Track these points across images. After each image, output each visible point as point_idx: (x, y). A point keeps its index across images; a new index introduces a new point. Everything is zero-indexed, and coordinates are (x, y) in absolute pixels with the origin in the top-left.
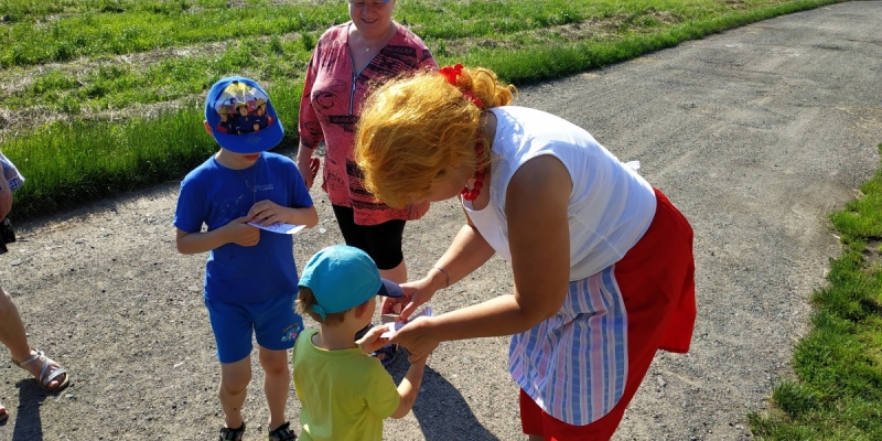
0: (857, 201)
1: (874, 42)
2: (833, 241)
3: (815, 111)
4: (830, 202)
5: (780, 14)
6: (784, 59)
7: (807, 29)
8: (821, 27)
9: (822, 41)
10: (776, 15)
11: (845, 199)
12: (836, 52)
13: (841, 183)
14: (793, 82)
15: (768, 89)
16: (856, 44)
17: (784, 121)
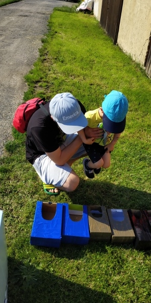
0: (32, 70)
1: (38, 13)
3: (19, 40)
4: (25, 72)
6: (9, 21)
7: (17, 9)
8: (21, 8)
9: (21, 13)
11: (29, 70)
12: (26, 17)
13: (28, 65)
14: (12, 30)
15: (4, 33)
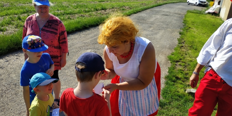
0: (173, 53)
1: (175, 13)
2: (169, 63)
3: (163, 31)
4: (168, 53)
5: (154, 7)
6: (155, 18)
7: (160, 11)
8: (163, 10)
9: (164, 13)
10: (153, 7)
11: (171, 52)
12: (167, 16)
13: (170, 48)
14: (158, 24)
15: (152, 26)
16: (171, 14)
17: (156, 34)
